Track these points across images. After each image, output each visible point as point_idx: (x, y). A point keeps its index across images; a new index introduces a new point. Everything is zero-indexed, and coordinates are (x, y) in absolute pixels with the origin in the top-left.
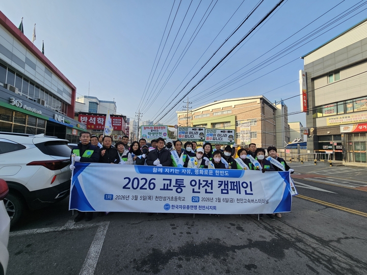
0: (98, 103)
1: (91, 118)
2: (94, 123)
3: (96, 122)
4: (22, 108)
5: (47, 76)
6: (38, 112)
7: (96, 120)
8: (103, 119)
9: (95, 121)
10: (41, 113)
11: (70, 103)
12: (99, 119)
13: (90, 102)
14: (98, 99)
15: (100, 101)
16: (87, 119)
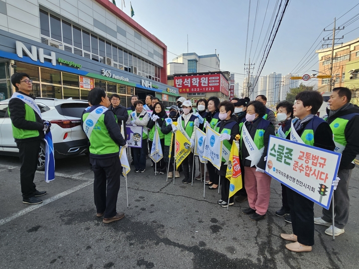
0: (198, 59)
1: (186, 79)
2: (189, 86)
3: (191, 83)
4: (112, 77)
5: (137, 40)
6: (125, 80)
7: (191, 81)
8: (198, 78)
9: (189, 83)
10: (128, 80)
11: (162, 66)
12: (194, 79)
13: (189, 61)
14: (197, 55)
15: (200, 57)
16: (181, 81)
